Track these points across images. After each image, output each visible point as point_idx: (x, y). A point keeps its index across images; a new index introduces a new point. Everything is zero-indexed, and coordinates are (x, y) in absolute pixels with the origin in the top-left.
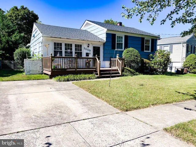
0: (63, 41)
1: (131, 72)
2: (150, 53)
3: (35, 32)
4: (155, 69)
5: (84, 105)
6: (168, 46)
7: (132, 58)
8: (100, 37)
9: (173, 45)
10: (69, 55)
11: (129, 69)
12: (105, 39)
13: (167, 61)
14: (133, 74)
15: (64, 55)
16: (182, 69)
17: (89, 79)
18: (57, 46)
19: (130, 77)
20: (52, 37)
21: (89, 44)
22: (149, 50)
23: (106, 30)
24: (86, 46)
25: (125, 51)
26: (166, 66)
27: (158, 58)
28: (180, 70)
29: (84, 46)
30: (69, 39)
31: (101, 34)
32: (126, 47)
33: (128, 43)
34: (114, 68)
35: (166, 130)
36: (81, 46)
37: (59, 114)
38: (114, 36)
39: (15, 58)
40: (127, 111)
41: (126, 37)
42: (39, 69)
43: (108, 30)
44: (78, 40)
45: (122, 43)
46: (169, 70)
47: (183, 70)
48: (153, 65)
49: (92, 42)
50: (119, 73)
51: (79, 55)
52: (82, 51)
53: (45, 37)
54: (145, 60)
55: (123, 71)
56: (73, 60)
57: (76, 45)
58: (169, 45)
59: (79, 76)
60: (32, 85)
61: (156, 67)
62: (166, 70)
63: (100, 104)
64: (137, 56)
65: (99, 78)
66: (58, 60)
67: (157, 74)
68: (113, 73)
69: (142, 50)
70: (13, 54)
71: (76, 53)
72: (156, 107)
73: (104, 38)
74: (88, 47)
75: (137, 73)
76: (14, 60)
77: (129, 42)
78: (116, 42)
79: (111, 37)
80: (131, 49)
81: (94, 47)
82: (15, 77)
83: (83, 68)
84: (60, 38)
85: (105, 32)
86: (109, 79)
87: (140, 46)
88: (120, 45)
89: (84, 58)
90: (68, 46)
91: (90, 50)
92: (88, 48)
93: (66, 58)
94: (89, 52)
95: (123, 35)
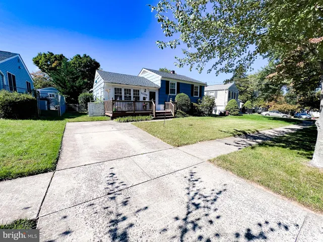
0: (123, 87)
1: (182, 114)
2: (198, 98)
3: (97, 78)
4: (202, 112)
5: (142, 142)
6: (214, 92)
7: (183, 103)
8: (156, 83)
9: (218, 92)
10: (128, 98)
11: (181, 111)
12: (160, 86)
13: (212, 105)
14: (184, 116)
15: (123, 99)
17: (146, 120)
18: (117, 91)
19: (182, 118)
20: (112, 83)
21: (146, 90)
22: (197, 95)
23: (161, 77)
24: (143, 91)
25: (177, 96)
26: (211, 109)
27: (205, 102)
29: (142, 91)
30: (128, 85)
31: (156, 80)
32: (178, 92)
34: (167, 111)
35: (210, 161)
36: (139, 91)
37: (120, 150)
38: (168, 82)
39: (80, 102)
40: (178, 146)
41: (178, 84)
42: (102, 112)
43: (162, 77)
44: (136, 85)
46: (214, 113)
47: (225, 112)
48: (201, 108)
49: (148, 88)
50: (172, 115)
51: (137, 99)
52: (140, 96)
53: (106, 82)
54: (195, 104)
55: (175, 113)
56: (132, 103)
57: (134, 90)
59: (137, 118)
60: (96, 125)
61: (203, 110)
62: (211, 112)
63: (156, 142)
64: (187, 100)
65: (154, 120)
66: (118, 103)
67: (204, 116)
68: (167, 115)
69: (192, 95)
70: (78, 98)
71: (134, 97)
72: (202, 143)
73: (159, 84)
75: (188, 115)
76: (79, 104)
77: (181, 88)
78: (170, 88)
79: (165, 83)
80: (182, 94)
81: (150, 92)
82: (80, 118)
84: (120, 84)
85: (160, 79)
86: (163, 120)
87: (190, 92)
88: (173, 91)
89: (141, 102)
90: (128, 91)
91: (146, 95)
92: (145, 93)
93: (126, 101)
94: (146, 96)
95: (175, 82)
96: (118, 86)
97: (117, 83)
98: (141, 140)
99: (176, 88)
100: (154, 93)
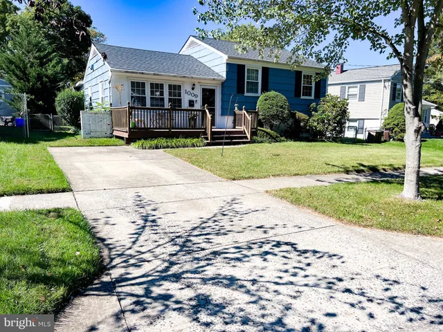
0: (148, 80)
1: (271, 136)
2: (311, 101)
3: (95, 60)
4: (320, 131)
6: (357, 87)
7: (274, 111)
8: (216, 70)
11: (269, 130)
12: (224, 75)
14: (274, 139)
15: (148, 105)
16: (377, 133)
17: (193, 146)
18: (137, 86)
19: (267, 144)
20: (127, 72)
21: (194, 85)
22: (310, 95)
23: (225, 57)
24: (188, 88)
25: (262, 97)
26: (341, 124)
27: (326, 110)
28: (374, 134)
29: (186, 87)
30: (158, 75)
31: (216, 63)
32: (265, 89)
33: (269, 81)
34: (238, 128)
35: (267, 192)
36: (180, 86)
38: (241, 68)
39: (58, 109)
40: (234, 179)
41: (265, 70)
42: (105, 128)
43: (229, 58)
44: (174, 76)
45: (258, 83)
46: (349, 134)
48: (315, 124)
49: (199, 81)
50: (246, 137)
51: (176, 103)
52: (182, 97)
53: (115, 71)
54: (300, 115)
55: (254, 133)
56: (165, 113)
57: (170, 86)
58: (358, 85)
59: (174, 141)
61: (320, 127)
62: (342, 131)
64: (281, 107)
65: (210, 146)
66: (140, 112)
67: (323, 141)
68: (236, 138)
69: (297, 94)
70: (54, 101)
71: (170, 100)
73: (222, 72)
74: (193, 89)
75: (283, 138)
76: (55, 113)
77: (271, 79)
78: (246, 80)
79: (236, 70)
80: (272, 93)
81: (203, 89)
83: (182, 127)
84: (143, 73)
85: (225, 61)
87: (293, 88)
88: (253, 87)
89: (184, 110)
90: (157, 87)
91: (196, 96)
92: (192, 92)
93: (153, 109)
94: (194, 99)
95: (259, 67)
96: (138, 78)
97: (137, 73)
98: (178, 172)
99: (260, 81)
100: (212, 92)
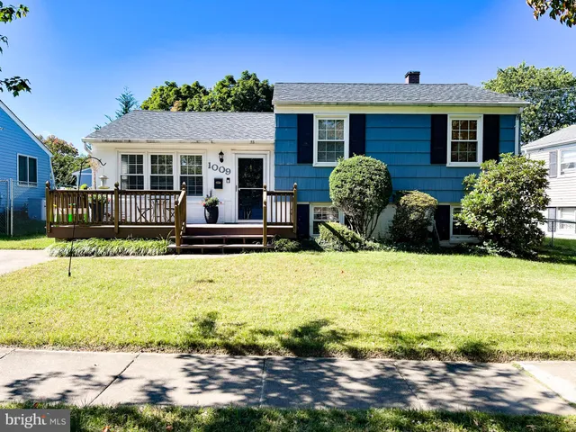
0: (146, 151)
10: (162, 185)
15: (147, 186)
20: (106, 141)
21: (221, 154)
24: (215, 160)
29: (210, 158)
30: (154, 142)
36: (199, 159)
44: (180, 142)
49: (233, 147)
51: (194, 186)
52: (204, 175)
71: (182, 179)
74: (222, 160)
81: (240, 160)
84: (130, 141)
90: (161, 162)
91: (227, 171)
92: (220, 165)
93: (156, 193)
94: (224, 176)
95: (344, 114)
96: (133, 150)
97: (121, 142)
99: (346, 139)
100: (259, 163)
